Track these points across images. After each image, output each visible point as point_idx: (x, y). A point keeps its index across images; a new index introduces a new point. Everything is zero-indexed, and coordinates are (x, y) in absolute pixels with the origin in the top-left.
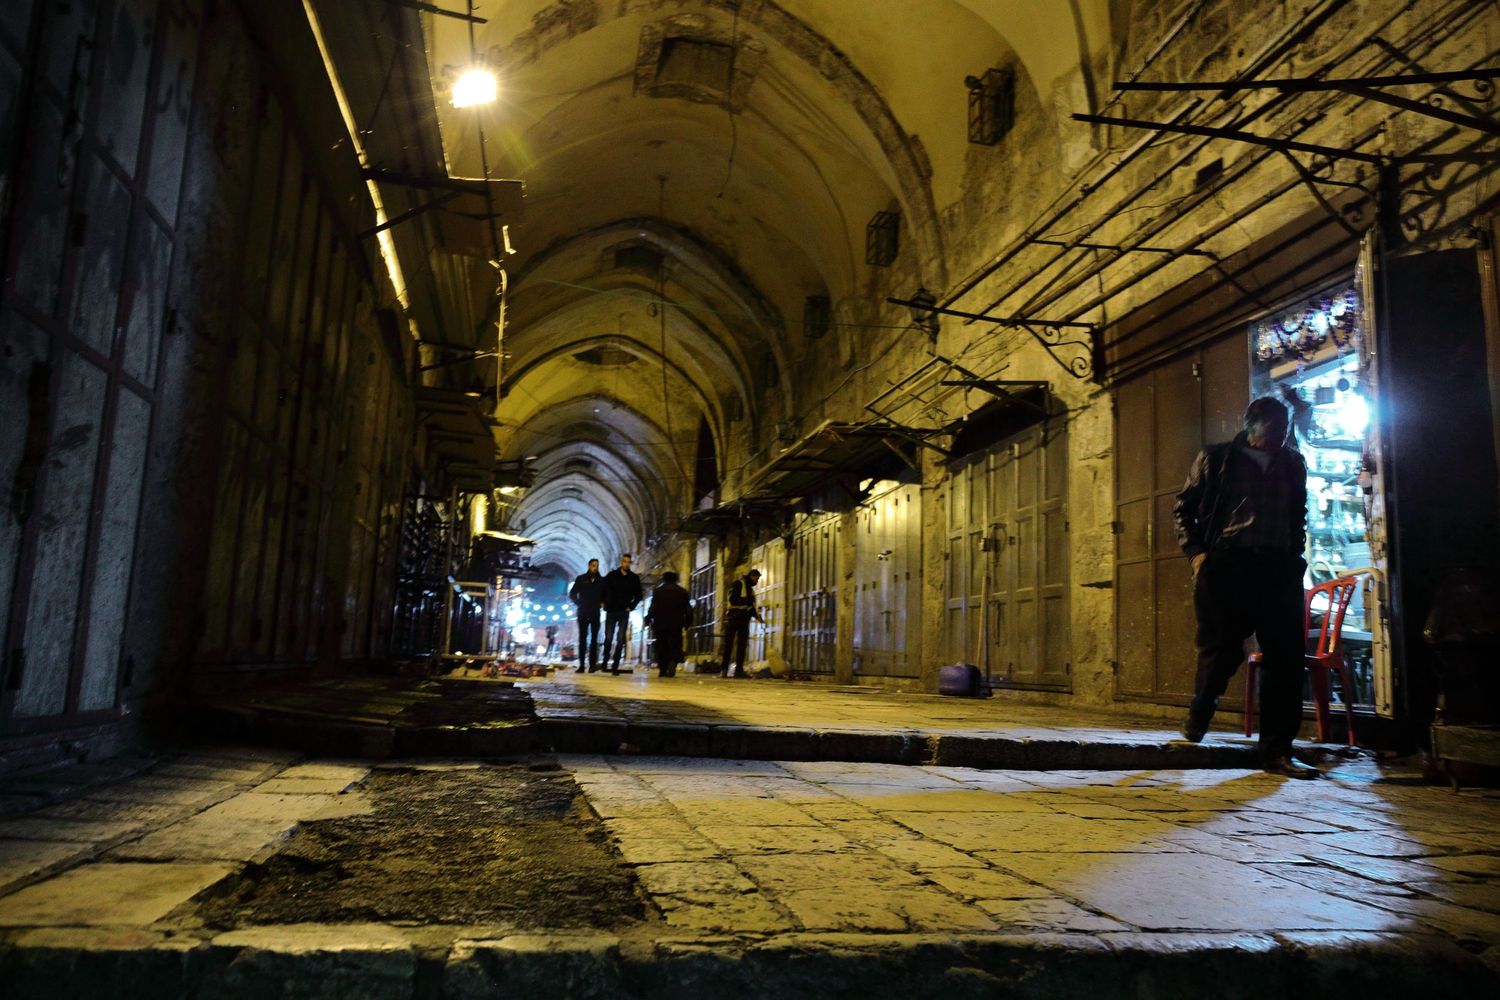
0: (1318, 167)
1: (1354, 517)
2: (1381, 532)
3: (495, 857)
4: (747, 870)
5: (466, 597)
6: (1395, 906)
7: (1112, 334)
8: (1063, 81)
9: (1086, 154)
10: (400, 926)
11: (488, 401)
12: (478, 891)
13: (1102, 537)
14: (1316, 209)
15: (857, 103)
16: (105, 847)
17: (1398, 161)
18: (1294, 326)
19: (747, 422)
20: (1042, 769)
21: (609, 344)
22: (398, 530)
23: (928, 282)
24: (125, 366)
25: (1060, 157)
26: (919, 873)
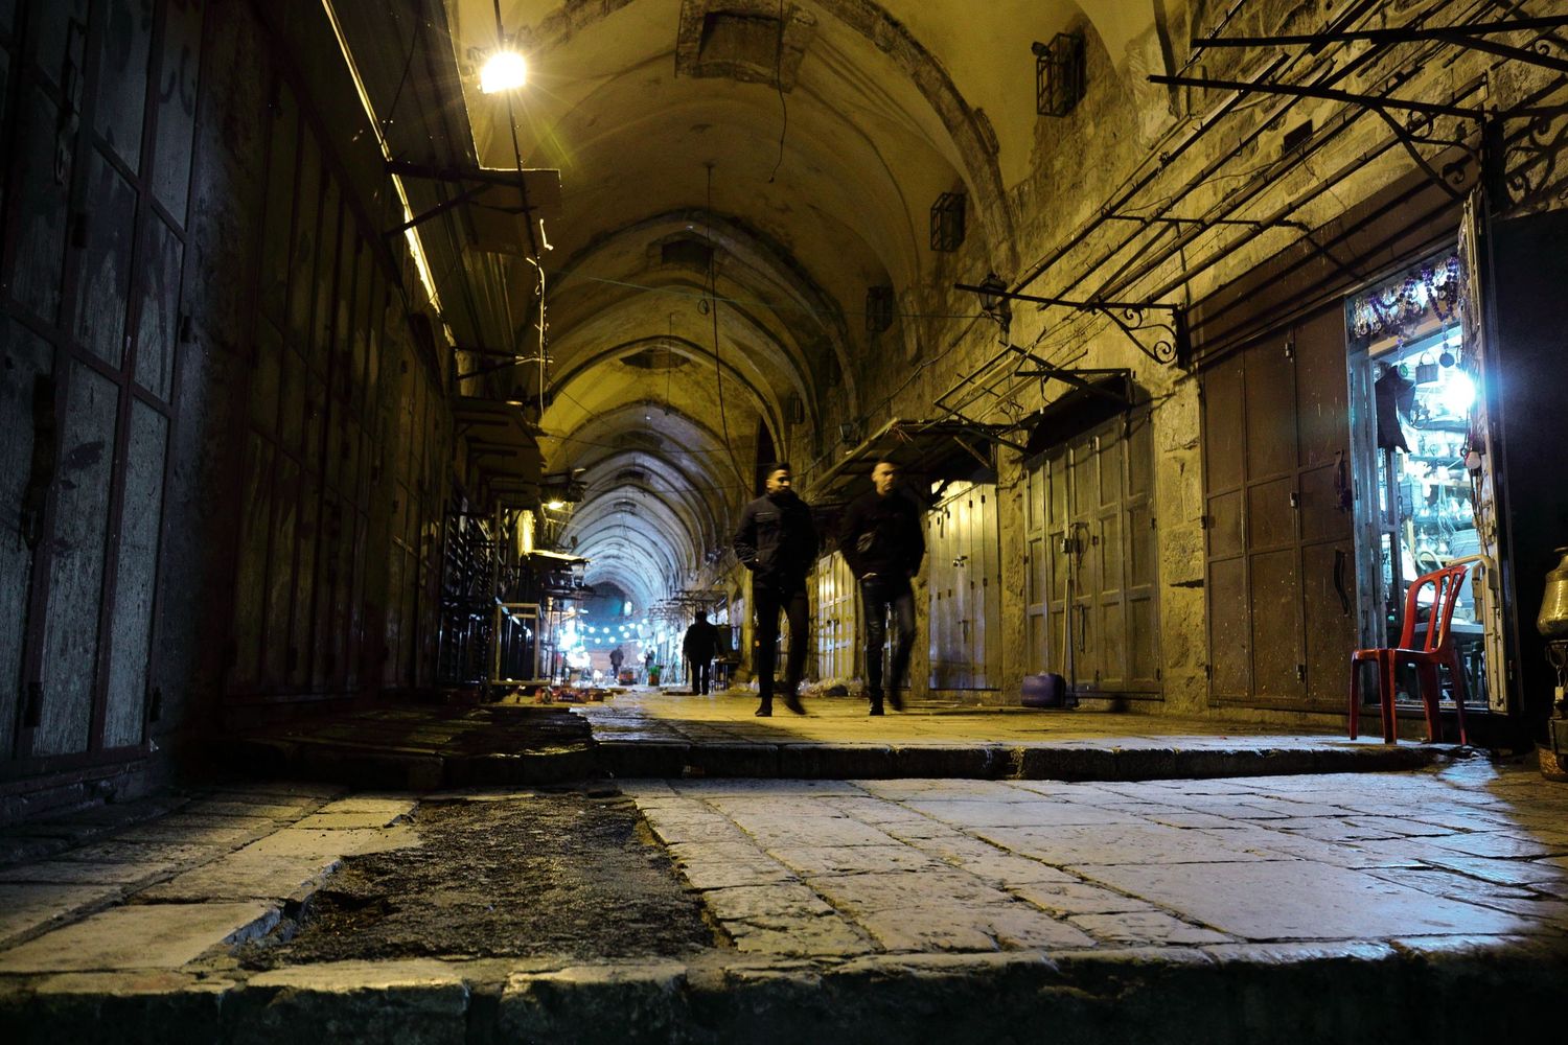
0: (1417, 125)
1: (1460, 504)
2: (1491, 516)
3: (552, 887)
4: (821, 892)
5: (515, 619)
6: (1518, 908)
7: (1197, 315)
8: (1138, 43)
9: (1164, 122)
10: (451, 961)
11: (531, 410)
12: (534, 923)
13: (1192, 533)
14: (1414, 172)
15: (916, 76)
16: (134, 888)
17: (1501, 116)
18: (1393, 299)
19: (809, 425)
20: (1135, 780)
21: (659, 346)
22: (440, 550)
23: (998, 267)
24: (137, 378)
25: (1136, 125)
26: (1006, 890)
